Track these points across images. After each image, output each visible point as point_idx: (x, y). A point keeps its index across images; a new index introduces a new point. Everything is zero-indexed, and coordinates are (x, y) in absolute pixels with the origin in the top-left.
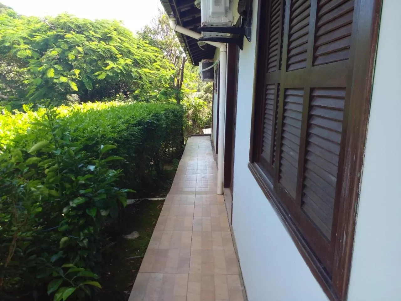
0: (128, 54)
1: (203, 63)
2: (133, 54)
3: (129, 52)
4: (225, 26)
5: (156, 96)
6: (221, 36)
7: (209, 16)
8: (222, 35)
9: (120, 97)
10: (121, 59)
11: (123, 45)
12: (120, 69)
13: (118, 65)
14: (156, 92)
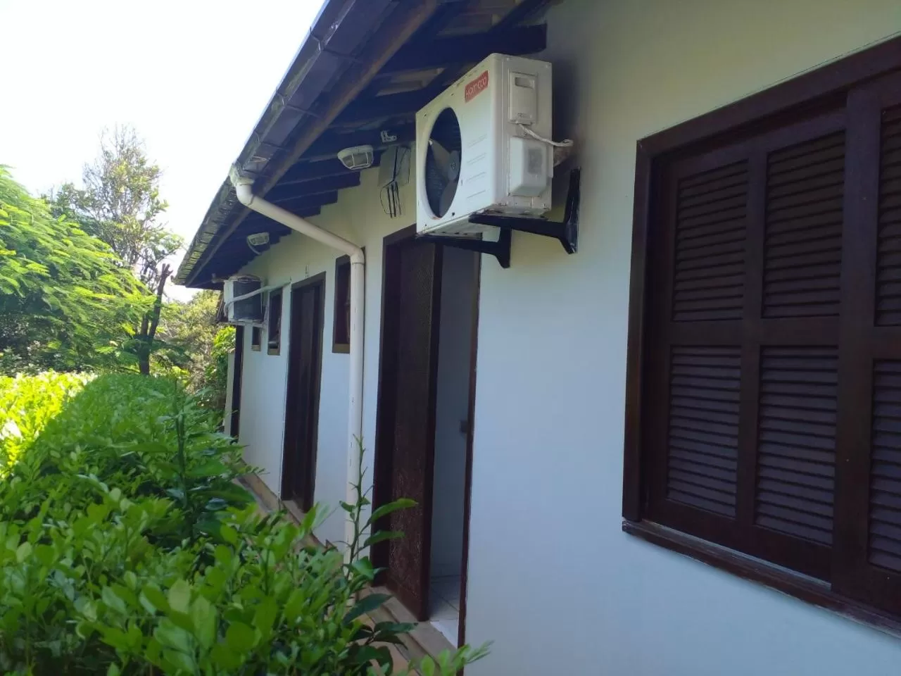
0: (31, 250)
1: (234, 283)
2: (44, 251)
3: (33, 244)
4: (527, 217)
5: (113, 354)
6: (464, 236)
7: (508, 194)
8: (466, 234)
9: (6, 360)
10: (11, 260)
11: (17, 227)
12: (11, 287)
13: (7, 276)
14: (113, 345)
